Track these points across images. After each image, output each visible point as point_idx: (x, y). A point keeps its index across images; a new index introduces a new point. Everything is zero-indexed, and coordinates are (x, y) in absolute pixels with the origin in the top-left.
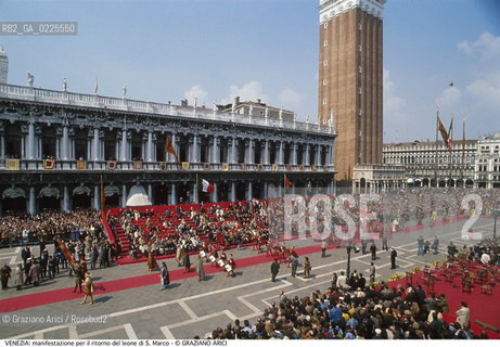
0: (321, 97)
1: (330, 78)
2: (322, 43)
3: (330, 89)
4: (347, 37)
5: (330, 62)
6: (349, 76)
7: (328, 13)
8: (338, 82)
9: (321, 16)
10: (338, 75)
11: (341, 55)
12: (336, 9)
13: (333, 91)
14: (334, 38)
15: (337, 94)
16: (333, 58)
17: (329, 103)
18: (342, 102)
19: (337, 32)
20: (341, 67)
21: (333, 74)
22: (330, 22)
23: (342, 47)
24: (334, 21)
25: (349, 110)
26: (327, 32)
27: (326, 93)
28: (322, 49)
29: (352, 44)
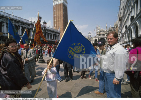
0: (54, 24)
1: (56, 19)
2: (54, 10)
3: (56, 22)
4: (61, 10)
5: (56, 15)
6: (61, 19)
7: (56, 3)
8: (59, 20)
9: (54, 3)
10: (58, 19)
11: (59, 14)
12: (58, 2)
13: (57, 23)
14: (57, 9)
15: (59, 23)
16: (57, 14)
17: (57, 25)
18: (60, 25)
19: (58, 8)
20: (59, 17)
21: (57, 18)
22: (56, 5)
23: (59, 12)
24: (57, 5)
25: (62, 28)
26: (55, 7)
27: (56, 23)
28: (54, 12)
29: (62, 11)
